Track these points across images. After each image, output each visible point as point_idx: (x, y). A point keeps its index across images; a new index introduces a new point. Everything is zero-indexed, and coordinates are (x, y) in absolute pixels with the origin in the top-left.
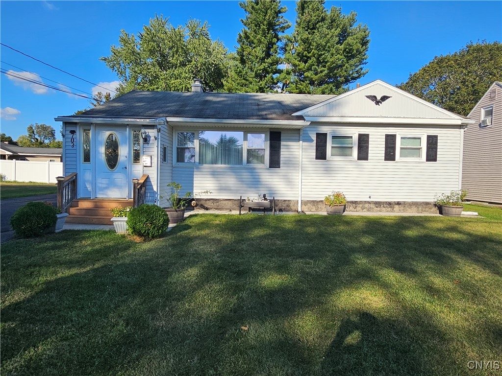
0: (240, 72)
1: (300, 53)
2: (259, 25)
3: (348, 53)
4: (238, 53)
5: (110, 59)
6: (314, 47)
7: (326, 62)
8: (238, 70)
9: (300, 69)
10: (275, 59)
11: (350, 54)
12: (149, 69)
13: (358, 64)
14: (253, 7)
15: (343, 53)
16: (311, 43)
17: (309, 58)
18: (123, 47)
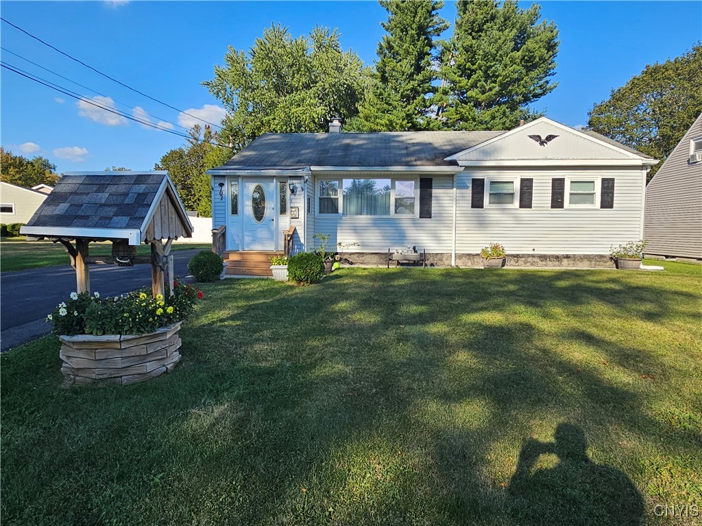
0: (381, 94)
1: (461, 65)
2: (406, 29)
3: (527, 61)
4: (378, 69)
5: (214, 84)
6: (480, 57)
7: (497, 77)
8: (378, 91)
9: (461, 87)
10: (428, 74)
11: (530, 64)
12: (263, 95)
13: (543, 75)
14: (397, 6)
15: (521, 62)
16: (475, 52)
17: (474, 71)
18: (230, 67)
